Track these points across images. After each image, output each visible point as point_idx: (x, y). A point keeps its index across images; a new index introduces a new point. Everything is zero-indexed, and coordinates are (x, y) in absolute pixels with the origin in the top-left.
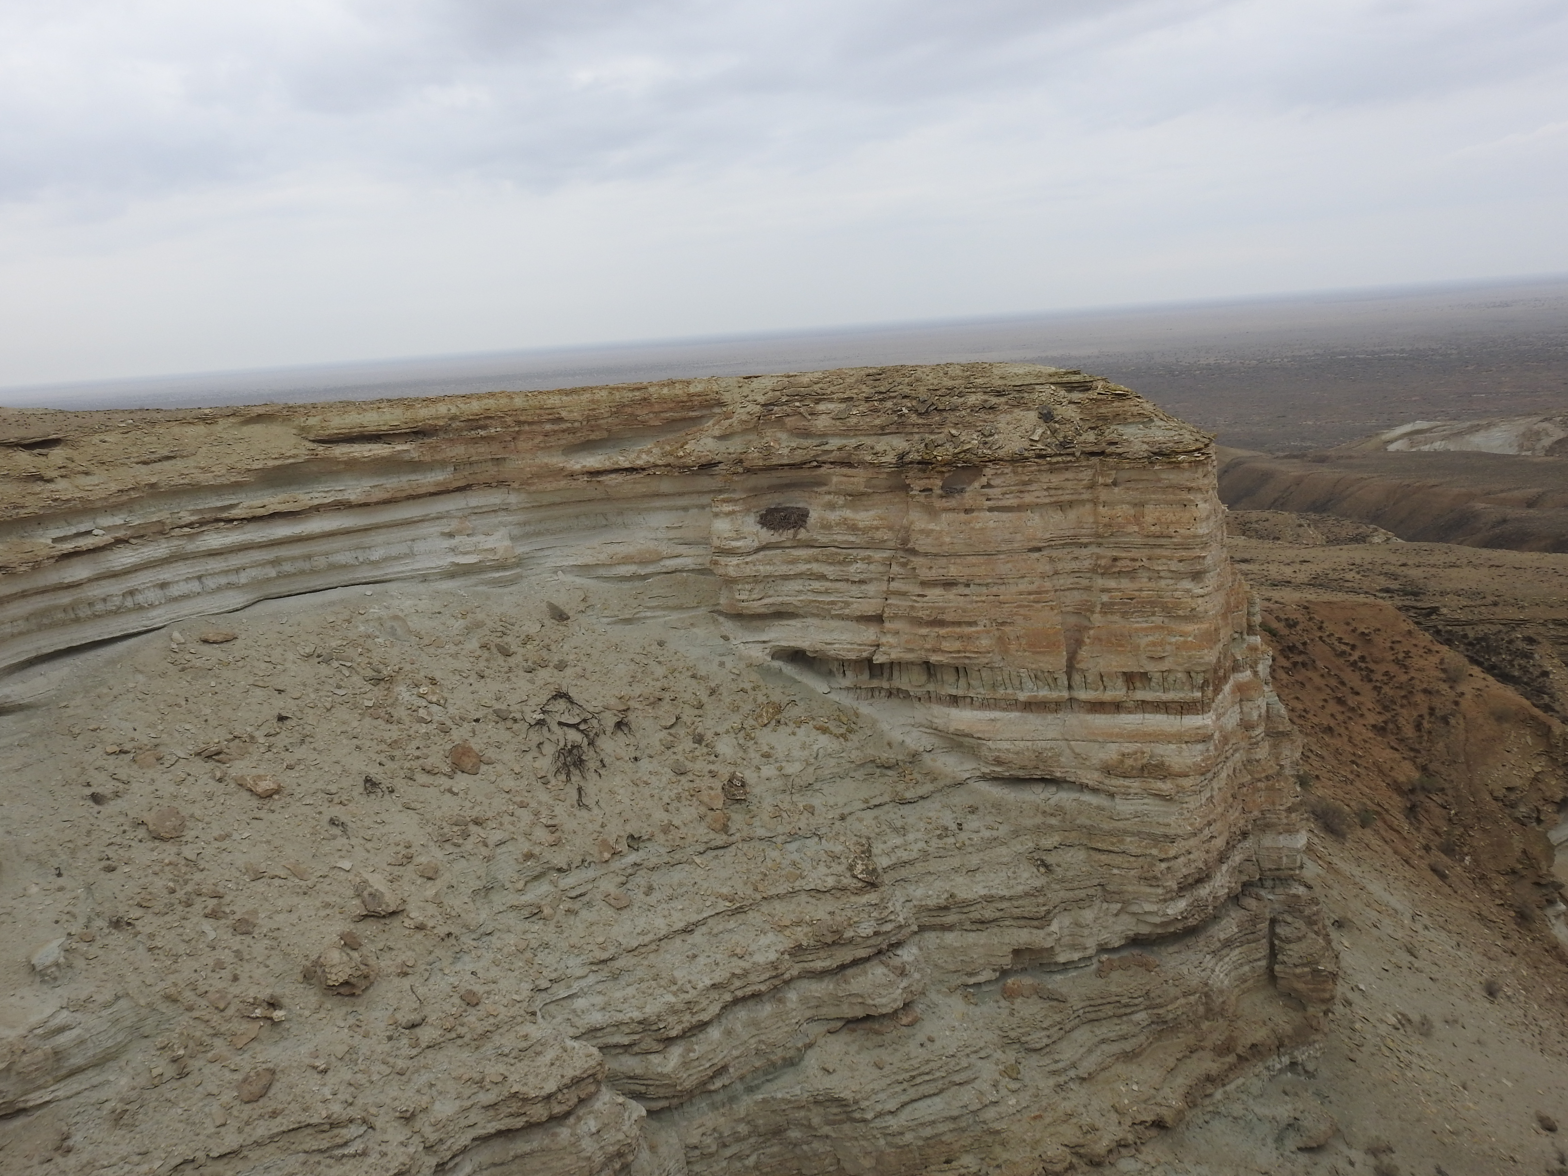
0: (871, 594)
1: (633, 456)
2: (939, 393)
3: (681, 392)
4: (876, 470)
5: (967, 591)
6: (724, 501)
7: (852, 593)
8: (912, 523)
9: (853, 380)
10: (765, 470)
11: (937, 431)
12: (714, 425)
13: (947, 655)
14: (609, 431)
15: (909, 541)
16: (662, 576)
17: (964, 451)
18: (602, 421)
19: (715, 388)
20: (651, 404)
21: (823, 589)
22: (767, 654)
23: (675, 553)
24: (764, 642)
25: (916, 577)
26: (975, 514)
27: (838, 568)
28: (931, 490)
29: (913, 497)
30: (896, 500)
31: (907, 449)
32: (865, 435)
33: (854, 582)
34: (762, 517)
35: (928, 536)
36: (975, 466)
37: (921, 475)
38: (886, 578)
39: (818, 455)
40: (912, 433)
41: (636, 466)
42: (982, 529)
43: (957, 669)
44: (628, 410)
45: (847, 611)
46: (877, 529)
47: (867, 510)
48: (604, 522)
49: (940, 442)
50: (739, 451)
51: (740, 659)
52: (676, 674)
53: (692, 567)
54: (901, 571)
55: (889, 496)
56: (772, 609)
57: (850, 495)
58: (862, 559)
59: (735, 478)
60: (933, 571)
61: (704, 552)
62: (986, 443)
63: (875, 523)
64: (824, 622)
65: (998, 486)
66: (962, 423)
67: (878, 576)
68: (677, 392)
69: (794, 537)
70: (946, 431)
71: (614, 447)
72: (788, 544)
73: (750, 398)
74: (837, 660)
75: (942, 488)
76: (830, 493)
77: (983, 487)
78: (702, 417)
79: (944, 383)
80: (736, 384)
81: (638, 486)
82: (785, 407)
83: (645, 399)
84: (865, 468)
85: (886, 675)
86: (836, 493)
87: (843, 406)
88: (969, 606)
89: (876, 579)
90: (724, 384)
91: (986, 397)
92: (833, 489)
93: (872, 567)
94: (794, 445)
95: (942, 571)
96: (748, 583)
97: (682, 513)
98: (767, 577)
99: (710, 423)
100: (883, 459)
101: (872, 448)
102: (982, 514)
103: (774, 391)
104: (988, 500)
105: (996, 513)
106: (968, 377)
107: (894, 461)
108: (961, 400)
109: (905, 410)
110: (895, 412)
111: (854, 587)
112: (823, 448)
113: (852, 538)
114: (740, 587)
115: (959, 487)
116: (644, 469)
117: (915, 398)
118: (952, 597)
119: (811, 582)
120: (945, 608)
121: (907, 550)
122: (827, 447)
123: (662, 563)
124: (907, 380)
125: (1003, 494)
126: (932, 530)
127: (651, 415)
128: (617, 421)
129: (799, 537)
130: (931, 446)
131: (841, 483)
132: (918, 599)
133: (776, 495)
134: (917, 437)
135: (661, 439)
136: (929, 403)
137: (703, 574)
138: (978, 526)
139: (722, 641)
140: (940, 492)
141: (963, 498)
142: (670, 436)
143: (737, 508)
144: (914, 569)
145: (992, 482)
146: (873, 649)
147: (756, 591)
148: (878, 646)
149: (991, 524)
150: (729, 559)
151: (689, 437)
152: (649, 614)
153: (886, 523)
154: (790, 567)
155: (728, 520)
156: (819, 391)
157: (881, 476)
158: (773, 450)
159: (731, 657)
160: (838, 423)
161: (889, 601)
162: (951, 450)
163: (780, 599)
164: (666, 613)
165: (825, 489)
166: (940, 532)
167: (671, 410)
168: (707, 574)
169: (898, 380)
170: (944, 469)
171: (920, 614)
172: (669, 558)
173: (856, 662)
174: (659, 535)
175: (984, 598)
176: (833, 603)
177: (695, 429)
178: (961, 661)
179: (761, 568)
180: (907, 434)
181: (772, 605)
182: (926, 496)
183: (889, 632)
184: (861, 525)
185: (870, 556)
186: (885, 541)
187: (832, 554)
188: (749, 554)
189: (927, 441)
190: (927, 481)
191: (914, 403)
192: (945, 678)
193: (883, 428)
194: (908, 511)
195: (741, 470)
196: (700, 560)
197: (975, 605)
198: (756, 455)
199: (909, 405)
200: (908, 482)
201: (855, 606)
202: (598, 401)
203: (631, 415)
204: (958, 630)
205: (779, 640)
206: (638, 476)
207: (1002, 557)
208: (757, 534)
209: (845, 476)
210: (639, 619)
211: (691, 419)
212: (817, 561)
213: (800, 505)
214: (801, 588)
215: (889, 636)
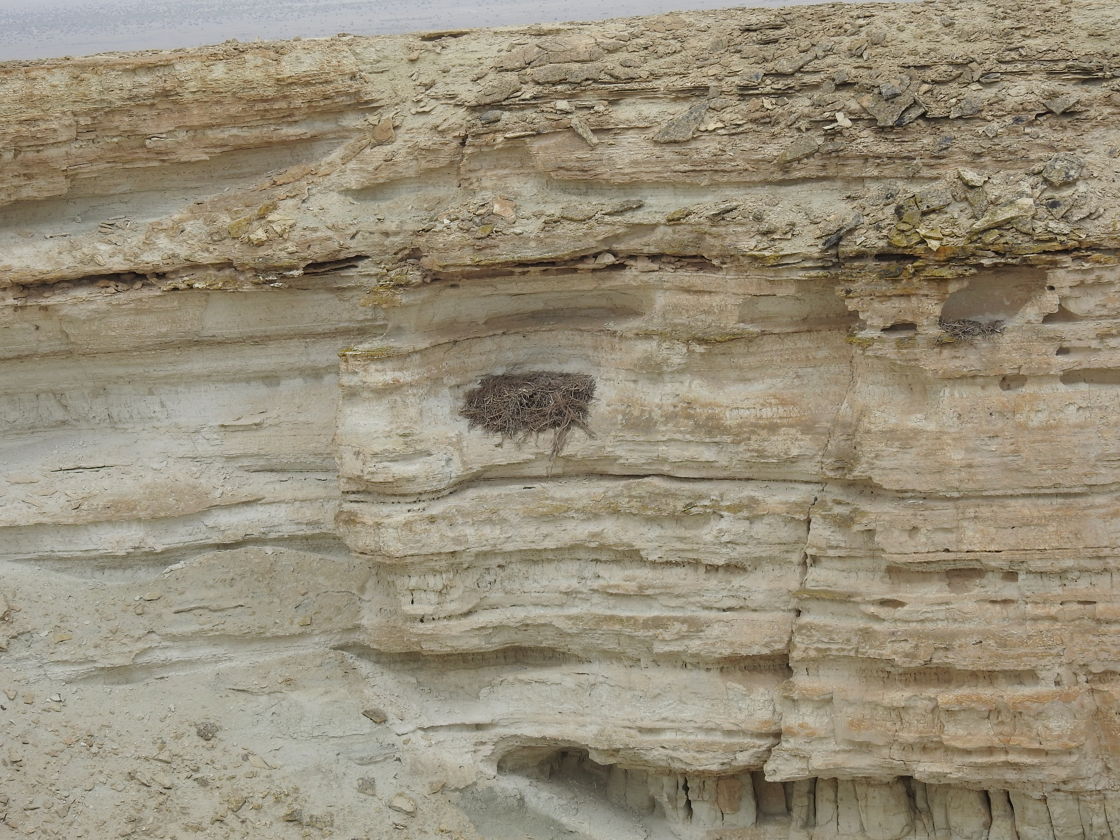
0: (758, 598)
1: (136, 240)
2: (931, 74)
3: (259, 75)
4: (770, 274)
5: (1009, 590)
6: (371, 357)
7: (709, 598)
8: (863, 413)
9: (707, 41)
10: (480, 276)
11: (926, 172)
12: (345, 160)
13: (959, 760)
14: (71, 176)
15: (856, 459)
16: (209, 555)
17: (999, 226)
18: (51, 152)
19: (349, 64)
20: (181, 107)
21: (632, 587)
22: (487, 759)
23: (245, 493)
24: (478, 727)
25: (875, 553)
26: (1028, 389)
27: (671, 531)
28: (911, 326)
29: (866, 344)
30: (821, 354)
31: (850, 221)
32: (738, 185)
33: (712, 569)
34: (471, 398)
35: (904, 447)
36: (1028, 265)
37: (885, 287)
38: (796, 557)
39: (617, 237)
40: (861, 180)
41: (141, 268)
42: (1046, 428)
43: (986, 797)
44: (123, 122)
45: (695, 645)
46: (773, 428)
47: (745, 380)
48: (59, 415)
49: (935, 203)
50: (412, 226)
51: (415, 772)
52: (247, 813)
53: (288, 530)
54: (838, 538)
55: (804, 342)
56: (498, 642)
57: (702, 341)
58: (735, 509)
59: (402, 298)
60: (921, 538)
61: (320, 492)
62: (1054, 204)
63: (767, 412)
64: (636, 675)
65: (1087, 317)
66: (990, 151)
67: (776, 551)
68: (249, 74)
69: (557, 449)
70: (950, 173)
71: (85, 217)
72: (540, 469)
73: (440, 89)
74: (670, 772)
75: (941, 322)
76: (647, 336)
77: (1048, 318)
78: (314, 138)
79: (945, 50)
80: (402, 55)
81: (147, 320)
82: (530, 114)
83: (165, 94)
84: (740, 270)
85: (799, 812)
86: (663, 336)
87: (682, 109)
88: (1017, 631)
89: (771, 560)
90: (371, 55)
91: (1053, 85)
92: (656, 324)
93: (760, 529)
94: (554, 210)
95: (942, 539)
96: (435, 572)
97: (261, 390)
98: (485, 555)
99: (336, 155)
100: (787, 248)
101: (758, 219)
102: (1046, 390)
103: (501, 70)
104: (1062, 351)
105: (1083, 387)
106: (1007, 34)
107: (815, 252)
108: (990, 93)
109: (843, 121)
110: (816, 124)
111: (713, 582)
112: (629, 217)
113: (708, 454)
114: (413, 582)
115: (985, 319)
116: (161, 276)
117: (869, 89)
118: (970, 606)
119: (600, 569)
120: (954, 635)
121: (852, 484)
122: (639, 217)
123: (210, 521)
124: (847, 41)
125: (1102, 337)
126: (917, 433)
127: (182, 136)
128: (91, 150)
129: (567, 451)
130: (912, 213)
131: (677, 309)
132: (883, 612)
133: (508, 341)
134: (874, 189)
135: (207, 198)
136: (906, 100)
137: (316, 549)
138: (1036, 420)
139: (367, 725)
140: (935, 331)
141: (995, 348)
142: (230, 190)
143: (405, 377)
144: (871, 532)
145: (1072, 307)
146: (766, 743)
147: (455, 594)
148: (778, 735)
149: (1072, 416)
150: (385, 510)
151: (281, 192)
152: (175, 654)
153: (795, 412)
154: (545, 529)
155: (381, 407)
156: (620, 71)
157: (781, 292)
158: (500, 225)
159: (392, 768)
160: (668, 154)
161: (805, 619)
162: (965, 223)
163: (520, 614)
164: (219, 651)
165: (634, 324)
166: (938, 436)
167: (234, 120)
168: (328, 549)
169: (826, 42)
170: (945, 272)
171: (887, 652)
172: (228, 507)
173: (719, 778)
174: (203, 448)
175: (1054, 610)
176: (658, 623)
177: (294, 170)
178: (996, 775)
179: (469, 531)
180: (849, 180)
181: (498, 628)
182: (900, 344)
183: (806, 699)
184: (730, 419)
185: (754, 500)
186: (793, 461)
187: (655, 496)
188: (437, 495)
189: (900, 199)
190: (902, 304)
191: (867, 100)
192: (955, 819)
193: (785, 166)
194: (853, 380)
195: (415, 276)
196: (309, 513)
197: (1030, 628)
198: (456, 237)
199: (854, 105)
200: (851, 305)
201: (716, 630)
202: (44, 99)
203: (130, 134)
204: (986, 692)
205: (516, 722)
206: (146, 293)
207: (1100, 500)
208: (458, 443)
209: (688, 291)
210: (148, 668)
211: (286, 143)
212: (615, 512)
213: (571, 368)
214: (574, 583)
215: (805, 709)
